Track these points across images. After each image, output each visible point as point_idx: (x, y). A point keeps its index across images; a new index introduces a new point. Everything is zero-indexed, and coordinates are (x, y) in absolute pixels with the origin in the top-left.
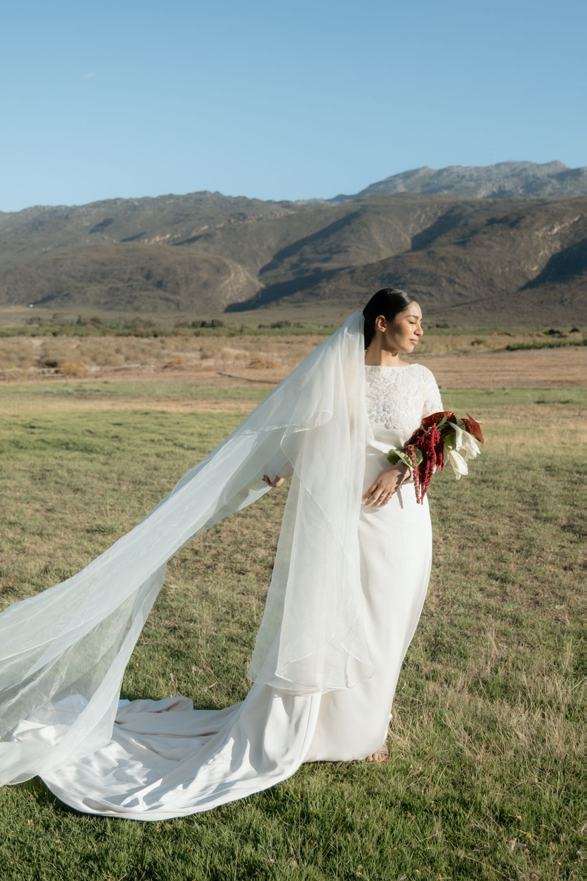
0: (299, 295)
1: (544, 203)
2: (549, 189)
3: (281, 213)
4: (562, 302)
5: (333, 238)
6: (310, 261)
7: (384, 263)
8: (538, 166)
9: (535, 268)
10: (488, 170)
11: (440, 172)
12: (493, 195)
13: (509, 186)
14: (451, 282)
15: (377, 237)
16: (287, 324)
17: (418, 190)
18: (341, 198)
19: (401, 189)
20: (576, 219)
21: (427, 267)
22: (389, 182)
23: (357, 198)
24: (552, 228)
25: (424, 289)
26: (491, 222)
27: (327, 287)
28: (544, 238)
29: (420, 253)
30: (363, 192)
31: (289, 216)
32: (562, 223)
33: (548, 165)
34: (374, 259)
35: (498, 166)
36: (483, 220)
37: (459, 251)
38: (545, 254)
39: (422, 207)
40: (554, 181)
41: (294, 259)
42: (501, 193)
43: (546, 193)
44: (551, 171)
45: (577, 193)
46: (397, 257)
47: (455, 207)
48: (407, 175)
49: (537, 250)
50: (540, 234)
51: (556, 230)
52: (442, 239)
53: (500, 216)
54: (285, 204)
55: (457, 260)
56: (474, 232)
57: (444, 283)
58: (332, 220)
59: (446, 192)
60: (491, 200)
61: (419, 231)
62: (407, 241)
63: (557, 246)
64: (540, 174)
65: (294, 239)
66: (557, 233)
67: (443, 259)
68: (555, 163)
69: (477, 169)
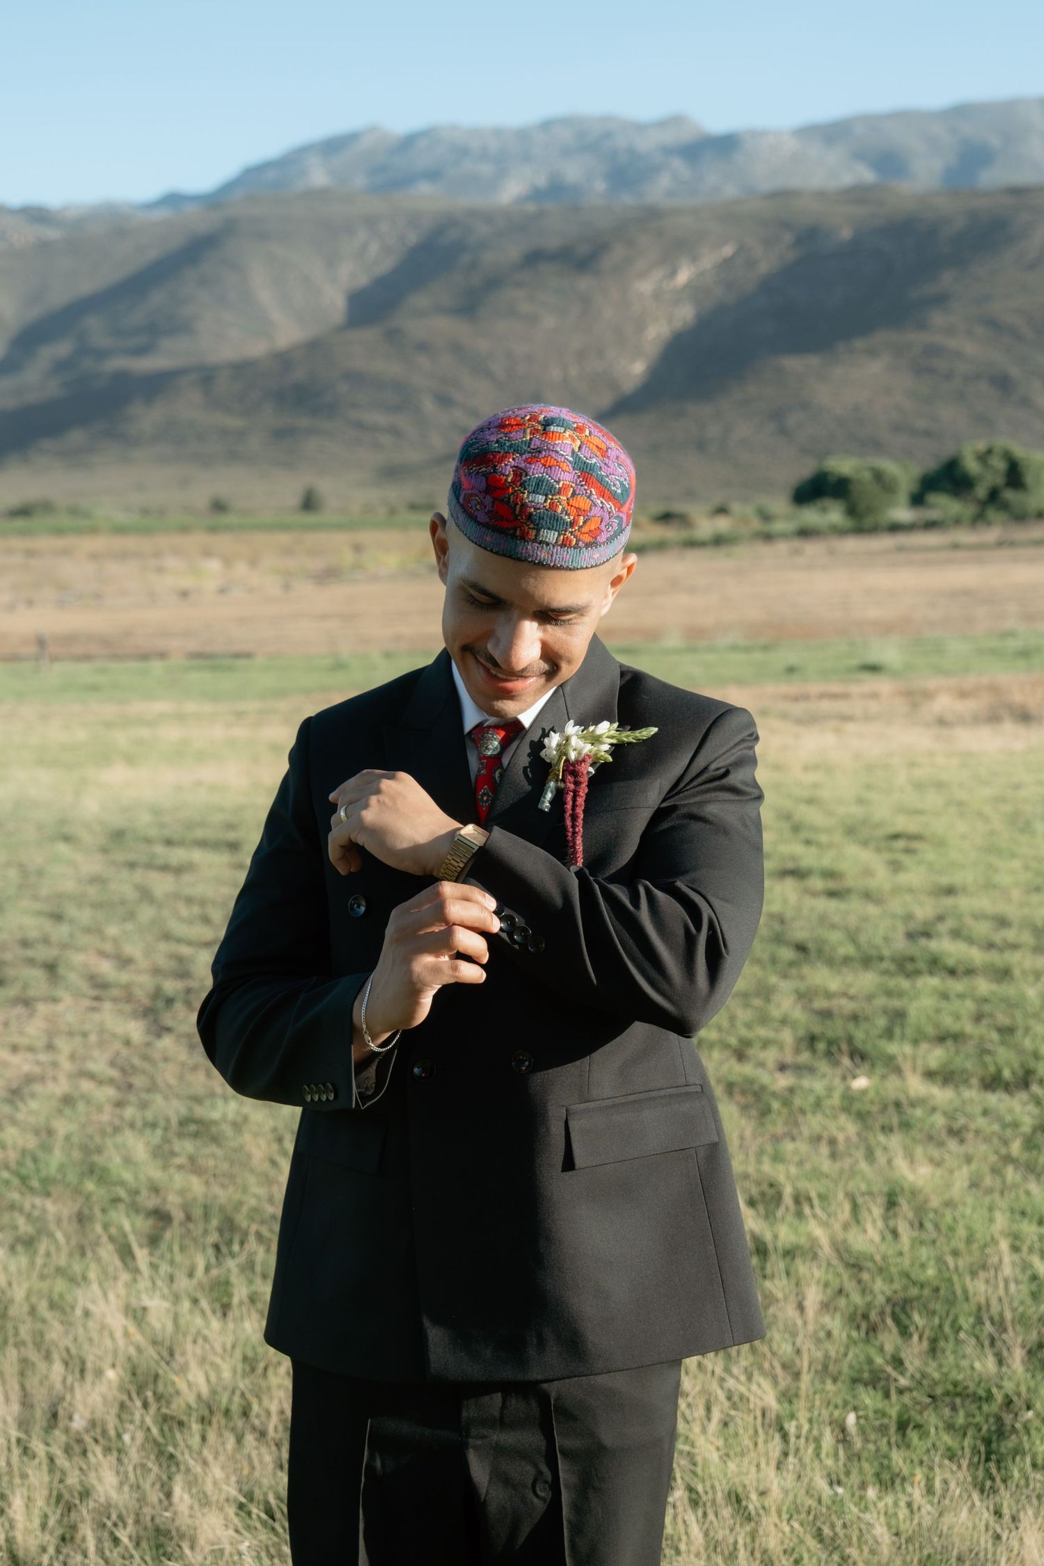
0: (77, 437)
1: (650, 216)
2: (664, 182)
3: (26, 235)
4: (701, 446)
5: (157, 298)
6: (101, 354)
7: (284, 359)
8: (640, 128)
9: (638, 368)
10: (523, 135)
11: (408, 142)
12: (536, 195)
13: (573, 172)
14: (444, 401)
15: (265, 295)
16: (47, 507)
17: (360, 181)
18: (173, 200)
19: (318, 177)
20: (728, 250)
21: (386, 367)
22: (291, 161)
23: (213, 201)
24: (673, 273)
25: (381, 418)
26: (534, 258)
27: (147, 417)
28: (657, 295)
29: (370, 334)
30: (228, 187)
31: (44, 246)
32: (694, 259)
33: (662, 124)
34: (257, 349)
35: (547, 125)
36: (513, 251)
37: (458, 329)
38: (657, 332)
39: (371, 222)
40: (677, 163)
41: (63, 348)
42: (556, 189)
43: (658, 190)
44: (669, 137)
45: (731, 191)
46: (314, 347)
47: (446, 223)
48: (333, 146)
49: (640, 326)
50: (645, 287)
51: (684, 276)
52: (420, 300)
53: (553, 242)
54: (36, 215)
55: (457, 348)
56: (493, 283)
57: (429, 406)
58: (153, 254)
59: (425, 188)
60: (531, 207)
61: (363, 280)
62: (335, 302)
63: (686, 314)
64: (645, 144)
65: (59, 297)
66: (688, 286)
67: (423, 347)
68: (676, 121)
69: (498, 132)
